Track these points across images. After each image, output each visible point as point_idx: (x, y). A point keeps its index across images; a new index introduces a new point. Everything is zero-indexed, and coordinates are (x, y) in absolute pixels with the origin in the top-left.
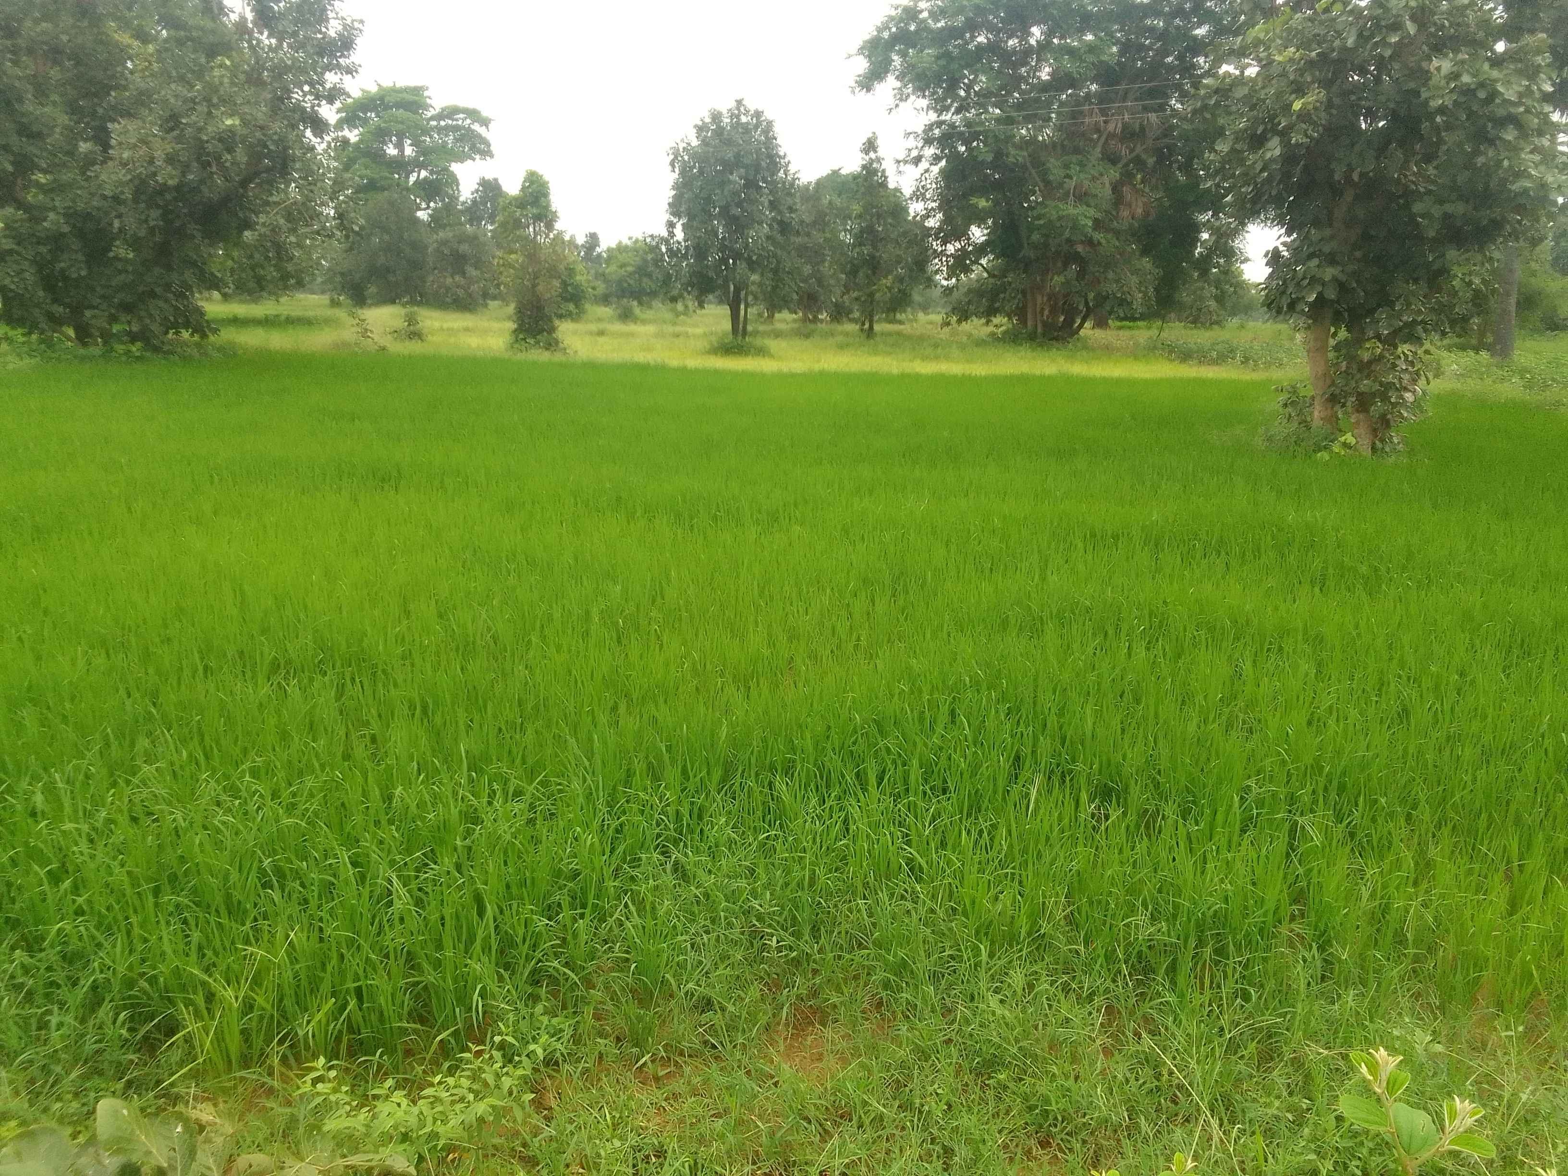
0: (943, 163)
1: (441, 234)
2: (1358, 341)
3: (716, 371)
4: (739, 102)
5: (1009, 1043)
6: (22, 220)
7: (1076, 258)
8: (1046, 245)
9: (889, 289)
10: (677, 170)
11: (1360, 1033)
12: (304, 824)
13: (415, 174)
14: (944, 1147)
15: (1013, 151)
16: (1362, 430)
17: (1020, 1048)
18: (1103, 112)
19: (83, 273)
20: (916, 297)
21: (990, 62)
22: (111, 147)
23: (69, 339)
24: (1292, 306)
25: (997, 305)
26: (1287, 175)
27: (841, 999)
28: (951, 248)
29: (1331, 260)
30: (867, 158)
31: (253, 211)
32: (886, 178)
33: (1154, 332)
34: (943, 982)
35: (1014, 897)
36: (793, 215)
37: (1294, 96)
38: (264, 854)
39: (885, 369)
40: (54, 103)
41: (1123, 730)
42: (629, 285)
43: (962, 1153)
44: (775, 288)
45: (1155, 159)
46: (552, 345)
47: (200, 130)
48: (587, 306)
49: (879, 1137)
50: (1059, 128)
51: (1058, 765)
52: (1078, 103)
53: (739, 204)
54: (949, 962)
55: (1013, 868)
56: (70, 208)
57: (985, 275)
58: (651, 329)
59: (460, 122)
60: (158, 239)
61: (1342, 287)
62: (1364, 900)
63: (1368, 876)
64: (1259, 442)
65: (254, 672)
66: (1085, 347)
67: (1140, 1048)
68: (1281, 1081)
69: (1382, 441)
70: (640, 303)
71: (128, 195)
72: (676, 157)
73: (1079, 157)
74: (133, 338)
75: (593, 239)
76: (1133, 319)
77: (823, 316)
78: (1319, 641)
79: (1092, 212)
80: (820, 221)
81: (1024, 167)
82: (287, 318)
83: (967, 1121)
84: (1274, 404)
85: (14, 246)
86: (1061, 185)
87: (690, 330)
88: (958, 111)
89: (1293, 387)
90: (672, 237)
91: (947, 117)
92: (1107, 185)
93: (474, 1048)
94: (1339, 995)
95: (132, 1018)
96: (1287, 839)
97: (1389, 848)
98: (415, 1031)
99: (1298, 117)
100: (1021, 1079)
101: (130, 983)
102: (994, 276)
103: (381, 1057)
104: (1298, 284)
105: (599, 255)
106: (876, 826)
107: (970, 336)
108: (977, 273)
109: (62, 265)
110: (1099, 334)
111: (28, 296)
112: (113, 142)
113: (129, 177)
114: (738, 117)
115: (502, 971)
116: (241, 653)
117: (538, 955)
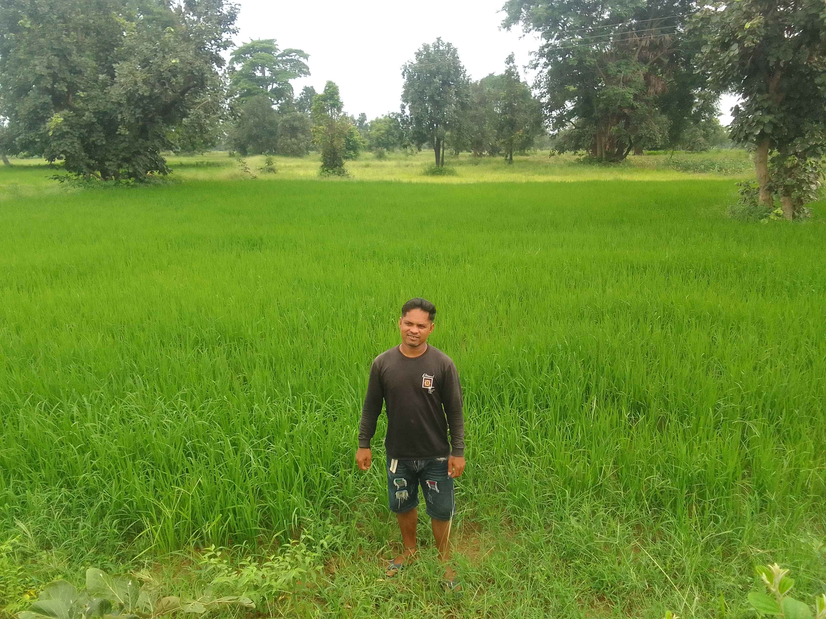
0: (550, 67)
1: (285, 117)
2: (784, 157)
3: (427, 184)
4: (439, 39)
5: (581, 544)
6: (72, 116)
7: (624, 116)
8: (607, 110)
9: (521, 137)
10: (406, 77)
11: (781, 541)
12: (207, 423)
13: (271, 86)
14: (545, 599)
15: (588, 59)
16: (787, 206)
17: (588, 547)
18: (639, 34)
19: (104, 143)
20: (536, 141)
21: (575, 11)
22: (116, 77)
23: (98, 177)
24: (746, 138)
25: (580, 143)
26: (743, 65)
27: (490, 518)
28: (554, 114)
29: (768, 111)
30: (508, 66)
31: (187, 108)
32: (519, 76)
33: (668, 156)
34: (545, 510)
35: (585, 464)
36: (468, 99)
37: (746, 20)
38: (187, 439)
39: (518, 180)
40: (88, 56)
41: (647, 373)
42: (382, 140)
43: (554, 603)
44: (459, 139)
45: (668, 60)
46: (342, 173)
47: (160, 66)
48: (360, 152)
49: (509, 593)
50: (614, 45)
51: (611, 392)
52: (625, 30)
53: (439, 95)
54: (548, 499)
55: (585, 448)
56: (95, 109)
57: (574, 128)
58: (393, 163)
59: (293, 57)
60: (141, 123)
61: (775, 126)
62: (785, 466)
63: (788, 453)
64: (727, 214)
65: (185, 345)
66: (631, 166)
67: (655, 548)
68: (735, 567)
69: (798, 212)
70: (388, 150)
71: (124, 101)
72: (405, 70)
73: (626, 61)
74: (130, 175)
75: (363, 116)
76: (656, 149)
77: (485, 153)
78: (761, 323)
79: (632, 91)
80: (483, 102)
81: (595, 67)
82: (207, 163)
83: (556, 585)
84: (736, 193)
85: (69, 130)
86: (615, 77)
87: (414, 163)
88: (558, 38)
89: (747, 183)
90: (404, 113)
91: (552, 41)
92: (642, 75)
93: (292, 541)
94: (770, 520)
95: (120, 524)
96: (740, 433)
97: (800, 438)
98: (264, 532)
99: (748, 32)
100: (588, 564)
101: (120, 505)
102: (579, 128)
103: (246, 544)
104: (750, 125)
105: (366, 125)
106: (509, 425)
107: (565, 161)
108: (568, 127)
109: (94, 139)
110: (637, 157)
111: (76, 155)
112: (116, 74)
113: (124, 92)
114: (438, 47)
115: (308, 501)
116: (179, 336)
117: (328, 492)
